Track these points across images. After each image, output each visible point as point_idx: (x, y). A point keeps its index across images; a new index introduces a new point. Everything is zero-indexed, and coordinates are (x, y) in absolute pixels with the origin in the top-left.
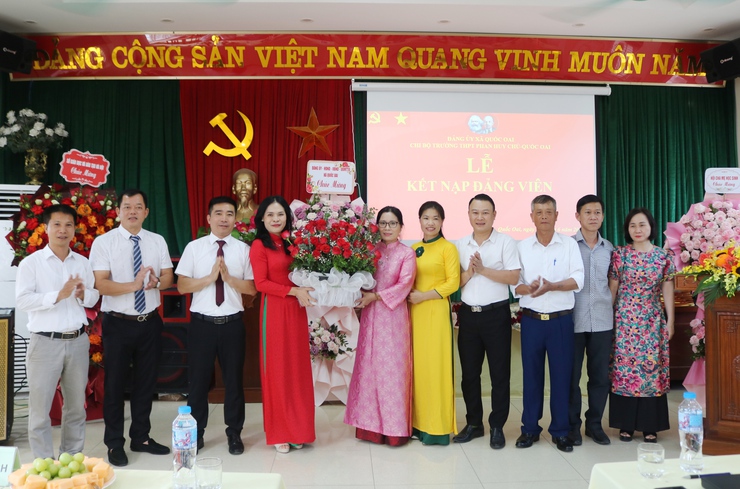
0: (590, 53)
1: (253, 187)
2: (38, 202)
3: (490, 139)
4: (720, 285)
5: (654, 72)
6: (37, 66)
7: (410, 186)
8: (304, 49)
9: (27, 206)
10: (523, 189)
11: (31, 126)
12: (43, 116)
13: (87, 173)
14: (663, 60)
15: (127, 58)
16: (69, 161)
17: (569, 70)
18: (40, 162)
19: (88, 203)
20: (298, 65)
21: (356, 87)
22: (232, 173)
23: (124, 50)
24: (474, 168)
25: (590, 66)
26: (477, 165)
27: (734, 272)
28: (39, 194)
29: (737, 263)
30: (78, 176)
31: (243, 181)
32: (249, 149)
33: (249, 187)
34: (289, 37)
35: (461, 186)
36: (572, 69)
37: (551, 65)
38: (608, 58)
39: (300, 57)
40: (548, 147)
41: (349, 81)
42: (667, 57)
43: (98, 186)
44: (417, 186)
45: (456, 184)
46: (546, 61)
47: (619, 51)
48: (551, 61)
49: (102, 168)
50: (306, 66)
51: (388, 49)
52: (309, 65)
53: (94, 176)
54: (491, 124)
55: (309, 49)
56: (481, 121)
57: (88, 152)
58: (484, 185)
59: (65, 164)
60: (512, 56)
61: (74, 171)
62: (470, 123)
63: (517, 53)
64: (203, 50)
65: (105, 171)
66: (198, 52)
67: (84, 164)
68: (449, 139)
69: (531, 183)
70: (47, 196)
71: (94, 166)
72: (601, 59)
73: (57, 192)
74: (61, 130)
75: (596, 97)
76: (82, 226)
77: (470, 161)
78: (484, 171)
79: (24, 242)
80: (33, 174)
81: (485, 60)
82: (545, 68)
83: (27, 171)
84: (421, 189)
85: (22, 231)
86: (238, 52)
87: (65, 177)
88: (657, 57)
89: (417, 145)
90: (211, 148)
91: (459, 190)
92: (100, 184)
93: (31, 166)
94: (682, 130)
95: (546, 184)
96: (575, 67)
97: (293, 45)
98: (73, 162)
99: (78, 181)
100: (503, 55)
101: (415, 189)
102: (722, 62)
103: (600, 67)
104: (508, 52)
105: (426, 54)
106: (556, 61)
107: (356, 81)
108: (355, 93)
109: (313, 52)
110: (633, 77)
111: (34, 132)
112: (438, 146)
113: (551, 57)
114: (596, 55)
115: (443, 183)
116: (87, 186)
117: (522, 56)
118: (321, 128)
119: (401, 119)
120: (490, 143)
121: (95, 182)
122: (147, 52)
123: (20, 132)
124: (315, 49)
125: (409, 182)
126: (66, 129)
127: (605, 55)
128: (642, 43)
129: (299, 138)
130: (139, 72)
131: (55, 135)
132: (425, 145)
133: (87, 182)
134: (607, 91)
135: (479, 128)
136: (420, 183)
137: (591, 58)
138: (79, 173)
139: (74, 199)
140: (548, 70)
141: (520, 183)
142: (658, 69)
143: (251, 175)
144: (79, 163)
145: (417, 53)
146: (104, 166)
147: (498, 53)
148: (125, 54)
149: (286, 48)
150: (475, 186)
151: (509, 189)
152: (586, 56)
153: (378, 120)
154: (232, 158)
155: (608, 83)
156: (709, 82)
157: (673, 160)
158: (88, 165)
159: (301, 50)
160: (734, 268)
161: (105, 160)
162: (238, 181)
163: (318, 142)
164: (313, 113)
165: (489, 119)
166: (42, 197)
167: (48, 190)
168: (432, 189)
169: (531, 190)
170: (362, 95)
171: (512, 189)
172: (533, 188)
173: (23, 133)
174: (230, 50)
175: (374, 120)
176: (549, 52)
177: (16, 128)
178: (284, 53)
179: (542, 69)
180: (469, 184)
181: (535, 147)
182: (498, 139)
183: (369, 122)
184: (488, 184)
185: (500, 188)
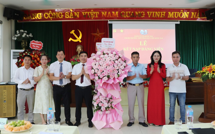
0: (174, 12)
1: (82, 50)
2: (24, 54)
3: (146, 36)
4: (208, 76)
5: (192, 17)
6: (24, 18)
7: (124, 49)
8: (95, 12)
9: (21, 55)
11: (23, 34)
12: (26, 32)
13: (37, 46)
14: (194, 14)
15: (48, 16)
16: (32, 43)
17: (168, 17)
18: (25, 44)
19: (37, 54)
20: (94, 17)
21: (109, 22)
22: (76, 46)
23: (47, 13)
24: (142, 44)
25: (174, 16)
26: (143, 43)
27: (212, 72)
28: (24, 52)
29: (212, 70)
30: (34, 47)
31: (79, 48)
32: (81, 40)
33: (80, 50)
34: (91, 9)
35: (138, 49)
36: (169, 17)
37: (163, 16)
38: (179, 13)
39: (94, 15)
40: (162, 38)
41: (108, 21)
42: (196, 13)
43: (40, 50)
44: (126, 49)
45: (137, 48)
46: (162, 15)
47: (182, 12)
48: (163, 15)
49: (41, 45)
50: (96, 17)
51: (118, 12)
52: (97, 16)
53: (39, 47)
54: (146, 32)
55: (97, 12)
56: (144, 31)
57: (37, 41)
58: (145, 49)
59: (31, 44)
60: (152, 13)
61: (34, 46)
62: (141, 32)
63: (154, 12)
64: (68, 13)
65: (42, 46)
66: (67, 14)
67: (36, 44)
68: (135, 36)
69: (157, 48)
70: (26, 53)
71: (39, 45)
72: (177, 14)
73: (29, 52)
74: (31, 35)
75: (176, 24)
76: (35, 60)
77: (141, 42)
78: (145, 45)
79: (20, 65)
80: (24, 47)
81: (145, 15)
82: (161, 17)
83: (22, 46)
84: (127, 50)
85: (20, 62)
86: (77, 14)
87: (31, 48)
88: (193, 13)
89: (126, 38)
90: (70, 39)
92: (40, 49)
93: (23, 45)
94: (200, 33)
95: (162, 48)
96: (170, 16)
97: (92, 11)
98: (33, 44)
99: (35, 48)
100: (150, 13)
101: (126, 50)
102: (211, 14)
103: (177, 16)
104: (151, 12)
105: (128, 13)
106: (164, 15)
107: (109, 21)
108: (109, 24)
109: (98, 13)
110: (186, 19)
111: (23, 36)
112: (132, 38)
113: (163, 13)
114: (176, 13)
115: (133, 48)
116: (37, 50)
117: (155, 13)
118: (100, 34)
119: (122, 31)
120: (146, 37)
121: (39, 49)
122: (53, 14)
123: (20, 36)
124: (98, 12)
126: (32, 35)
127: (178, 13)
128: (190, 9)
129: (94, 36)
130: (51, 19)
131: (29, 36)
132: (128, 38)
133: (37, 49)
134: (179, 23)
135: (143, 33)
137: (174, 14)
138: (35, 46)
139: (33, 53)
140: (162, 17)
141: (155, 48)
142: (193, 16)
143: (81, 46)
144: (35, 44)
145: (126, 13)
146: (42, 45)
147: (148, 12)
148: (48, 15)
149: (90, 12)
150: (142, 49)
151: (151, 50)
152: (173, 13)
153: (115, 31)
154: (76, 42)
155: (179, 21)
156: (208, 20)
157: (197, 42)
158: (37, 44)
159: (94, 13)
160: (212, 71)
161: (42, 43)
162: (78, 48)
163: (99, 37)
164: (98, 30)
165: (146, 31)
166: (25, 53)
167: (27, 51)
168: (130, 50)
170: (111, 25)
171: (152, 50)
173: (21, 36)
174: (75, 13)
176: (162, 12)
177: (19, 35)
178: (90, 13)
179: (160, 17)
180: (140, 48)
181: (158, 38)
182: (148, 36)
183: (113, 32)
184: (146, 48)
185: (149, 50)
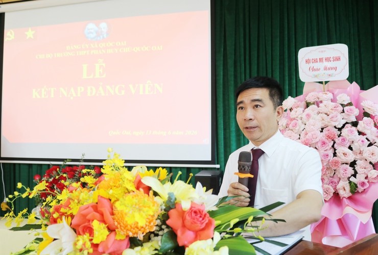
7: (35, 94)
10: (133, 92)
24: (88, 74)
26: (91, 70)
35: (77, 92)
40: (160, 48)
44: (40, 93)
45: (72, 90)
56: (97, 28)
58: (97, 90)
62: (86, 31)
68: (68, 48)
69: (141, 86)
77: (85, 66)
78: (97, 76)
84: (43, 97)
89: (42, 56)
91: (74, 95)
95: (156, 85)
101: (38, 97)
112: (58, 55)
115: (62, 89)
119: (30, 34)
120: (103, 48)
125: (34, 90)
132: (48, 56)
135: (94, 35)
136: (43, 90)
141: (131, 86)
150: (89, 91)
151: (120, 93)
153: (12, 37)
165: (103, 25)
168: (52, 96)
169: (141, 93)
171: (123, 92)
172: (144, 91)
175: (9, 37)
180: (83, 89)
181: (146, 49)
182: (111, 44)
183: (6, 39)
184: (101, 88)
185: (112, 92)
